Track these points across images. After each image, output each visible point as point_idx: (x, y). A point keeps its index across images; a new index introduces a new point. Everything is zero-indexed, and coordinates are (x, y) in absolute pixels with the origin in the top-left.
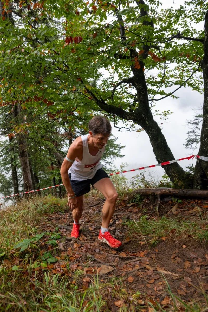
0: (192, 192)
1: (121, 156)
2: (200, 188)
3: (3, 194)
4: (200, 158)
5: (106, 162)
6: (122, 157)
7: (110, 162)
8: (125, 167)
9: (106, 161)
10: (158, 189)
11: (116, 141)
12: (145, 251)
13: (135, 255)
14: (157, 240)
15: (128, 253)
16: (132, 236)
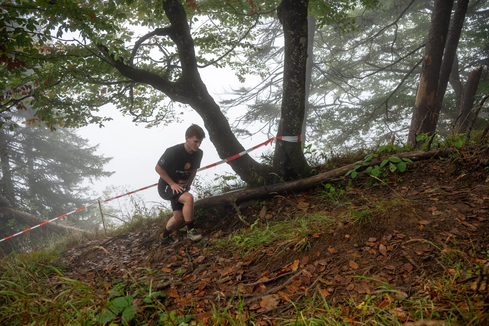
0: (278, 187)
1: (108, 174)
2: (283, 181)
4: (283, 139)
5: (77, 190)
6: (110, 175)
7: (84, 187)
8: (111, 192)
9: (78, 187)
10: (228, 194)
11: (95, 150)
12: (295, 261)
13: (285, 272)
14: (309, 240)
15: (269, 275)
16: (255, 253)
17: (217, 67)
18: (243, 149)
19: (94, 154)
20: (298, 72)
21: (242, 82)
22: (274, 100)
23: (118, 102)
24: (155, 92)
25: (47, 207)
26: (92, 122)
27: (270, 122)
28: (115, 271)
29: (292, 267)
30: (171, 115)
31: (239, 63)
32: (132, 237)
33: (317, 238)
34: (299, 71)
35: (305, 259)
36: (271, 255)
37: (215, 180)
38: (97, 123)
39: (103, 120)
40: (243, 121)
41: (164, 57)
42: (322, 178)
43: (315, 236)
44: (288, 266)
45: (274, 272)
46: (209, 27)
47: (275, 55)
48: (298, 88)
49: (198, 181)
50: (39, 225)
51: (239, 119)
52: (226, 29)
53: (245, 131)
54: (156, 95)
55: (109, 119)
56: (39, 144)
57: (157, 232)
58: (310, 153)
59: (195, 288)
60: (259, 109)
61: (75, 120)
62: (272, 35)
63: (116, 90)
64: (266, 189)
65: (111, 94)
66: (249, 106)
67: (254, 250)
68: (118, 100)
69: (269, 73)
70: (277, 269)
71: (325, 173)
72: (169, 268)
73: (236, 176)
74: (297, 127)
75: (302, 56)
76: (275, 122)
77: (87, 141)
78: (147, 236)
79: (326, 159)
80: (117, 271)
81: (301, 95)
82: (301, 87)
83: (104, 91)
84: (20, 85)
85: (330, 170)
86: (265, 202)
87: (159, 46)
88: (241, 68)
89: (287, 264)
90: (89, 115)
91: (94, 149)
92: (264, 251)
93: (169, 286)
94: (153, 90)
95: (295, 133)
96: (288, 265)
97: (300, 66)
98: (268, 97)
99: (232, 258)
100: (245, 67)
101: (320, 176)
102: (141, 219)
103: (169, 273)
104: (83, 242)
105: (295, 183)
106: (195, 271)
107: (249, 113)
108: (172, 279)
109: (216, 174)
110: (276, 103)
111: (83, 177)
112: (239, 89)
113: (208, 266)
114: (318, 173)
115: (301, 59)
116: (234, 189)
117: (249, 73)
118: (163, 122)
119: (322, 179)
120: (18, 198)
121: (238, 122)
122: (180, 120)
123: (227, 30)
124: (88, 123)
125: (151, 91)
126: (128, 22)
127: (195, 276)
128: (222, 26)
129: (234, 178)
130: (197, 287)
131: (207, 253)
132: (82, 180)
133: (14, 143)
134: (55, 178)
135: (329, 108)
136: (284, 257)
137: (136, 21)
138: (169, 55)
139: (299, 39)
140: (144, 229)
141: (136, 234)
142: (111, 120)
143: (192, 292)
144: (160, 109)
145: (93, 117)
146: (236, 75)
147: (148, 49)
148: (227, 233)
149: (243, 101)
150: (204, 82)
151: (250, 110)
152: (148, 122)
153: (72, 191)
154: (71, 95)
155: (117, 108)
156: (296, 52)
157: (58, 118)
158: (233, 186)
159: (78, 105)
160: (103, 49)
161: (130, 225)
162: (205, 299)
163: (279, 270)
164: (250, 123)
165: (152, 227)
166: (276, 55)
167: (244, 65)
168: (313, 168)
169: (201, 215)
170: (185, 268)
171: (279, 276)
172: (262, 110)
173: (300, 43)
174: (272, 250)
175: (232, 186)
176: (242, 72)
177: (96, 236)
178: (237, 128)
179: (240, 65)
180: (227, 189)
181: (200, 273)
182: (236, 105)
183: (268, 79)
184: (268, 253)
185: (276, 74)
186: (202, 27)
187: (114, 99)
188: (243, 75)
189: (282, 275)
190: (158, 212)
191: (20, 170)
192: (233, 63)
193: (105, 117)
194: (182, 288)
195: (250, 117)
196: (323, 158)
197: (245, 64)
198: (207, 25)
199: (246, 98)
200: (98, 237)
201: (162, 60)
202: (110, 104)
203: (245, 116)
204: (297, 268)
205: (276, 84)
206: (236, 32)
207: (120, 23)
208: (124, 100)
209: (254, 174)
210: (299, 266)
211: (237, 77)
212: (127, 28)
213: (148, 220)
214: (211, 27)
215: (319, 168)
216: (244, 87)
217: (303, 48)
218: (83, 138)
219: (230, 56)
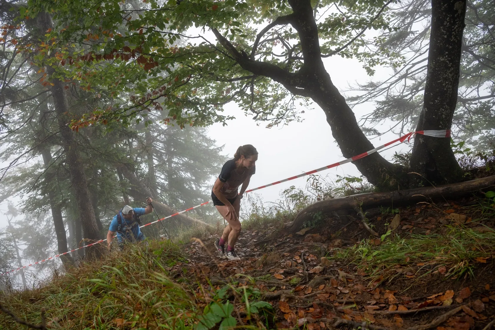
0: (416, 192)
2: (423, 186)
3: (33, 258)
4: (425, 134)
5: (205, 187)
9: (206, 184)
10: (352, 197)
11: (222, 150)
12: (448, 291)
13: (432, 304)
14: (471, 266)
15: (407, 304)
16: (388, 272)
17: (343, 56)
18: (371, 147)
19: (221, 153)
20: (451, 47)
21: (370, 75)
22: (409, 94)
23: (240, 100)
24: (276, 91)
25: (181, 201)
26: (216, 121)
27: (403, 120)
28: (228, 269)
29: (443, 298)
30: (291, 114)
31: (368, 54)
32: (248, 235)
33: (483, 263)
34: (451, 45)
35: (465, 291)
36: (409, 277)
37: (336, 182)
38: (221, 121)
39: (227, 119)
40: (371, 119)
41: (286, 50)
42: (480, 183)
43: (480, 260)
44: (436, 297)
45: (415, 301)
46: (335, 16)
47: (413, 41)
48: (449, 68)
49: (317, 181)
50: (171, 216)
51: (365, 117)
52: (355, 15)
53: (372, 130)
54: (277, 94)
55: (232, 118)
56: (177, 144)
57: (273, 232)
58: (461, 152)
59: (309, 304)
60: (389, 105)
61: (202, 119)
62: (409, 19)
63: (239, 88)
64: (400, 194)
65: (233, 92)
66: (378, 102)
67: (385, 267)
68: (240, 98)
69: (405, 62)
70: (419, 298)
71: (485, 178)
72: (282, 274)
73: (362, 178)
74: (445, 118)
75: (457, 26)
76: (409, 120)
77: (214, 141)
78: (263, 236)
79: (486, 160)
80: (230, 269)
81: (453, 77)
82: (453, 67)
83: (228, 91)
84: (158, 87)
85: (492, 174)
86: (398, 209)
87: (282, 40)
88: (370, 59)
89: (435, 293)
90: (214, 114)
91: (220, 149)
92: (400, 271)
93: (278, 297)
94: (275, 89)
95: (442, 126)
96: (436, 295)
97: (453, 39)
98: (401, 91)
99: (356, 274)
100: (376, 57)
101: (477, 182)
102: (258, 219)
103: (281, 280)
104: (206, 235)
105: (440, 189)
106: (310, 283)
107: (378, 109)
108: (284, 287)
109: (338, 176)
110: (411, 98)
111: (210, 175)
112: (366, 84)
113: (326, 279)
114: (473, 178)
115: (455, 31)
116: (358, 193)
117: (379, 64)
118: (283, 121)
119: (481, 186)
120: (159, 191)
121: (365, 120)
122: (301, 119)
123: (355, 17)
124: (213, 123)
125: (273, 90)
126: (253, 21)
127: (310, 289)
128: (350, 13)
129: (359, 180)
130: (311, 303)
131: (325, 263)
132: (210, 178)
133: (158, 143)
134: (188, 175)
135: (483, 101)
136: (429, 283)
137: (260, 20)
138: (290, 48)
139: (453, 4)
140: (261, 228)
141: (253, 232)
142: (234, 119)
143: (305, 308)
144: (281, 108)
145: (218, 116)
146: (364, 67)
147: (271, 46)
148: (350, 242)
149: (371, 98)
150: (328, 72)
151: (380, 106)
152: (268, 120)
153: (200, 187)
154: (200, 97)
155: (239, 106)
156: (448, 22)
157: (188, 118)
158: (358, 189)
159: (204, 104)
160: (225, 43)
161: (248, 223)
162: (322, 321)
163: (421, 299)
164: (379, 121)
165: (267, 228)
166: (413, 43)
167: (373, 55)
168: (467, 171)
169: (320, 218)
170: (300, 276)
171: (423, 309)
172: (394, 107)
173: (455, 9)
174: (411, 271)
175: (356, 188)
176: (371, 64)
177: (217, 231)
178: (363, 126)
179: (369, 55)
180: (351, 192)
181: (315, 286)
182: (363, 102)
183: (402, 71)
184: (406, 274)
185: (413, 64)
186: (328, 17)
187: (236, 96)
188: (372, 66)
189: (428, 308)
190: (275, 213)
191: (161, 167)
192: (361, 54)
193: (228, 116)
194: (294, 302)
195: (379, 115)
196: (482, 159)
197: (375, 54)
198: (333, 14)
199: (376, 93)
200: (218, 232)
201: (284, 54)
202: (232, 102)
203: (373, 113)
204: (452, 301)
205: (411, 76)
206: (366, 18)
207: (245, 23)
208: (245, 97)
209: (384, 175)
210: (454, 298)
211: (365, 70)
212: (251, 27)
213: (264, 219)
214: (338, 16)
215: (476, 172)
216: (373, 81)
217: (458, 16)
218: (211, 139)
219: (358, 45)
